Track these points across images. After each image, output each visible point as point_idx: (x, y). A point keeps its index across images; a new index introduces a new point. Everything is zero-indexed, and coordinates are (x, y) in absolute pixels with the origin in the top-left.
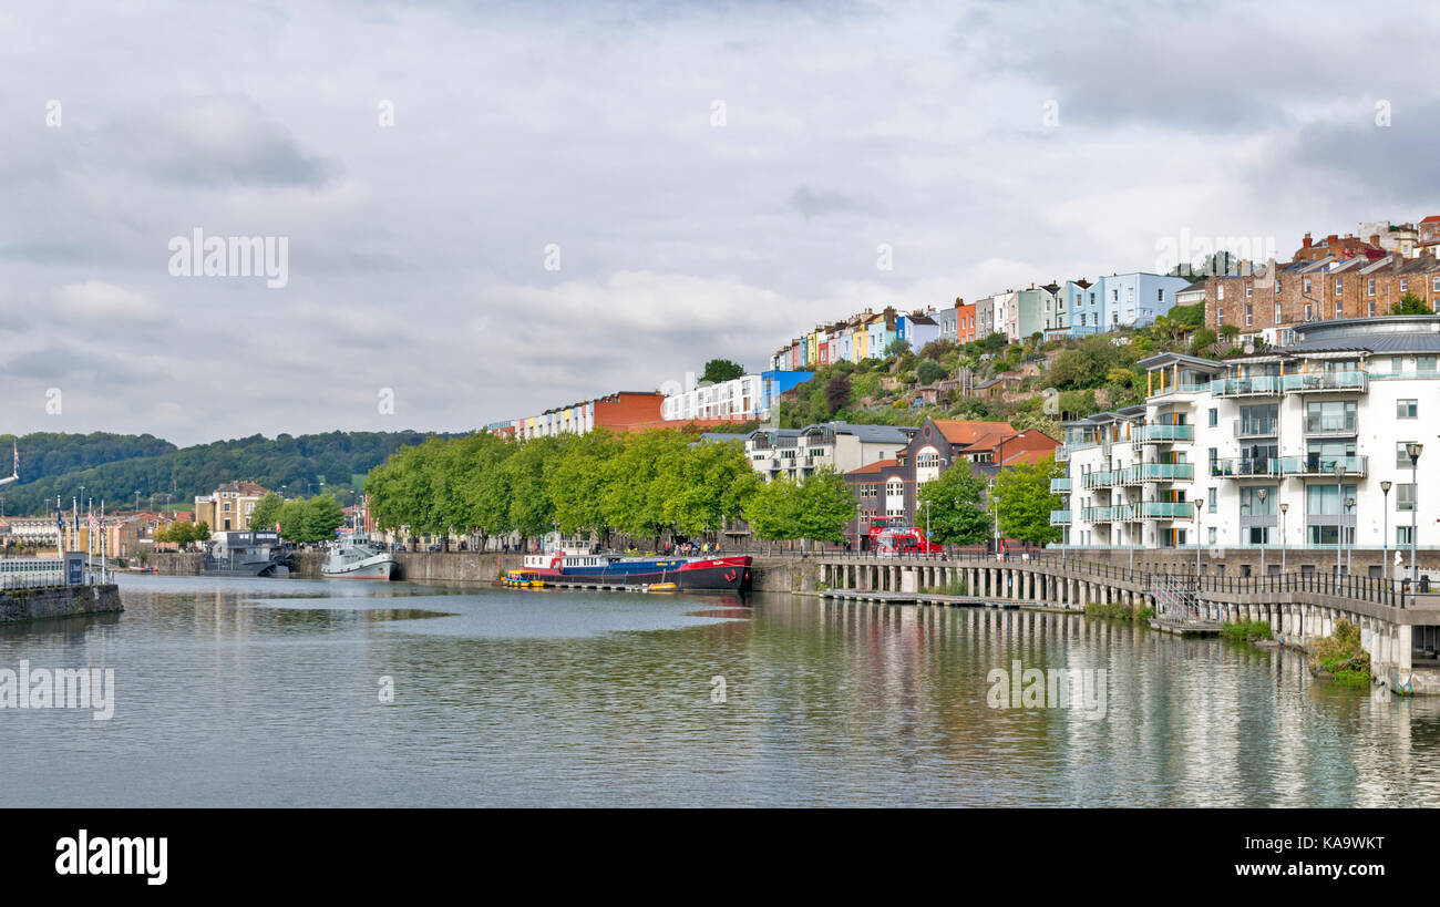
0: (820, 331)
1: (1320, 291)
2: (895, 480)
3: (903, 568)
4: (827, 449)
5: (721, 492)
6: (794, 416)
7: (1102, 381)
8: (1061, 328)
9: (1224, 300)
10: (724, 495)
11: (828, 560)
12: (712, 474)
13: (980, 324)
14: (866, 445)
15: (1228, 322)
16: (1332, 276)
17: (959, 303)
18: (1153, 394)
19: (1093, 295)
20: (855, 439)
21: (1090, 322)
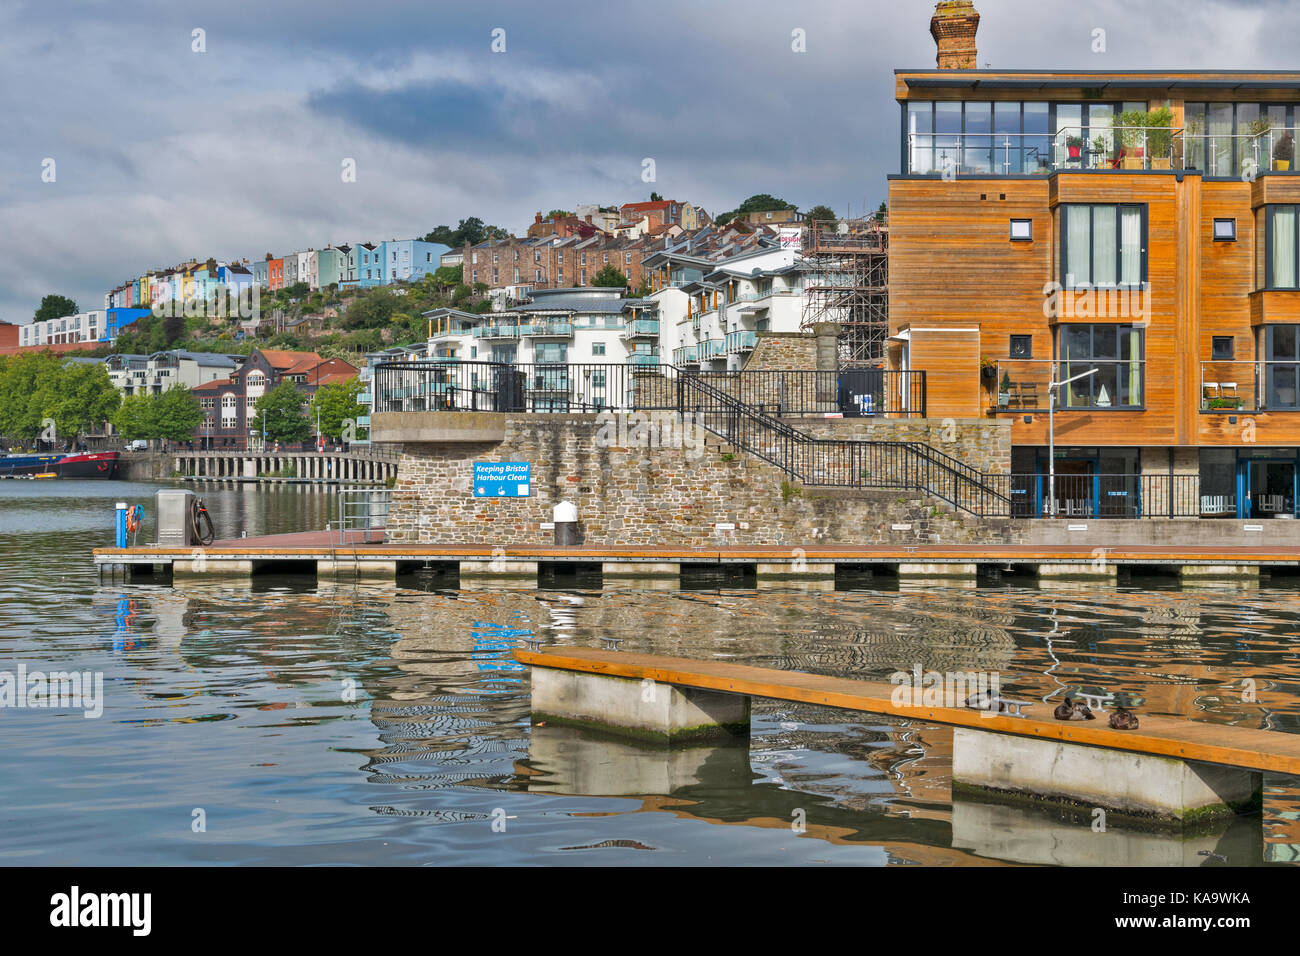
0: (151, 275)
1: (546, 259)
2: (229, 395)
3: (244, 459)
4: (172, 371)
5: (90, 403)
6: (138, 344)
7: (386, 323)
8: (352, 280)
9: (477, 264)
10: (92, 405)
11: (182, 454)
12: (84, 389)
13: (287, 275)
14: (202, 368)
15: (480, 280)
16: (555, 249)
17: (269, 258)
18: (433, 335)
19: (377, 256)
20: (194, 364)
21: (375, 276)
